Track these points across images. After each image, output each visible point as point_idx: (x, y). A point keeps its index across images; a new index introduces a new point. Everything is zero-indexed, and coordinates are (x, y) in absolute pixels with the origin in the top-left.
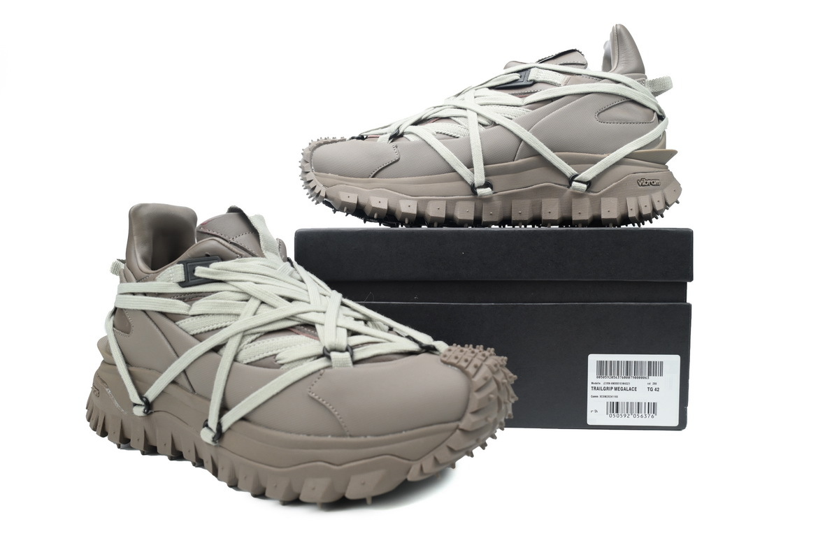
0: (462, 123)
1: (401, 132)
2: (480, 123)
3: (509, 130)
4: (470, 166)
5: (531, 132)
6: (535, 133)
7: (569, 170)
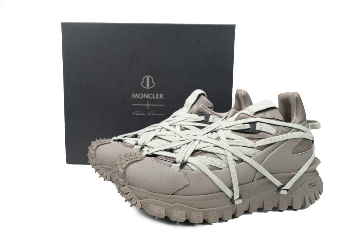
0: (222, 158)
1: (185, 161)
2: (234, 160)
3: (251, 165)
4: (231, 188)
5: (262, 166)
6: (264, 166)
7: (278, 183)
